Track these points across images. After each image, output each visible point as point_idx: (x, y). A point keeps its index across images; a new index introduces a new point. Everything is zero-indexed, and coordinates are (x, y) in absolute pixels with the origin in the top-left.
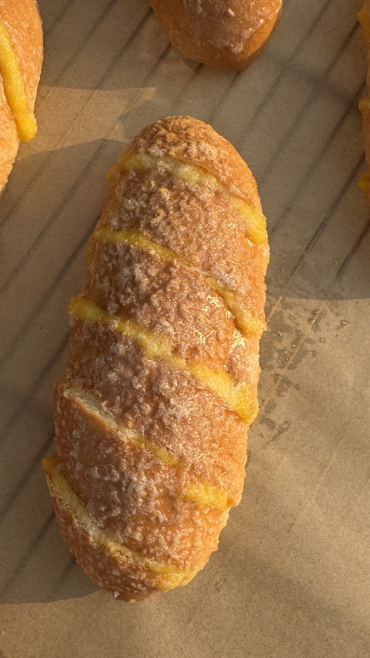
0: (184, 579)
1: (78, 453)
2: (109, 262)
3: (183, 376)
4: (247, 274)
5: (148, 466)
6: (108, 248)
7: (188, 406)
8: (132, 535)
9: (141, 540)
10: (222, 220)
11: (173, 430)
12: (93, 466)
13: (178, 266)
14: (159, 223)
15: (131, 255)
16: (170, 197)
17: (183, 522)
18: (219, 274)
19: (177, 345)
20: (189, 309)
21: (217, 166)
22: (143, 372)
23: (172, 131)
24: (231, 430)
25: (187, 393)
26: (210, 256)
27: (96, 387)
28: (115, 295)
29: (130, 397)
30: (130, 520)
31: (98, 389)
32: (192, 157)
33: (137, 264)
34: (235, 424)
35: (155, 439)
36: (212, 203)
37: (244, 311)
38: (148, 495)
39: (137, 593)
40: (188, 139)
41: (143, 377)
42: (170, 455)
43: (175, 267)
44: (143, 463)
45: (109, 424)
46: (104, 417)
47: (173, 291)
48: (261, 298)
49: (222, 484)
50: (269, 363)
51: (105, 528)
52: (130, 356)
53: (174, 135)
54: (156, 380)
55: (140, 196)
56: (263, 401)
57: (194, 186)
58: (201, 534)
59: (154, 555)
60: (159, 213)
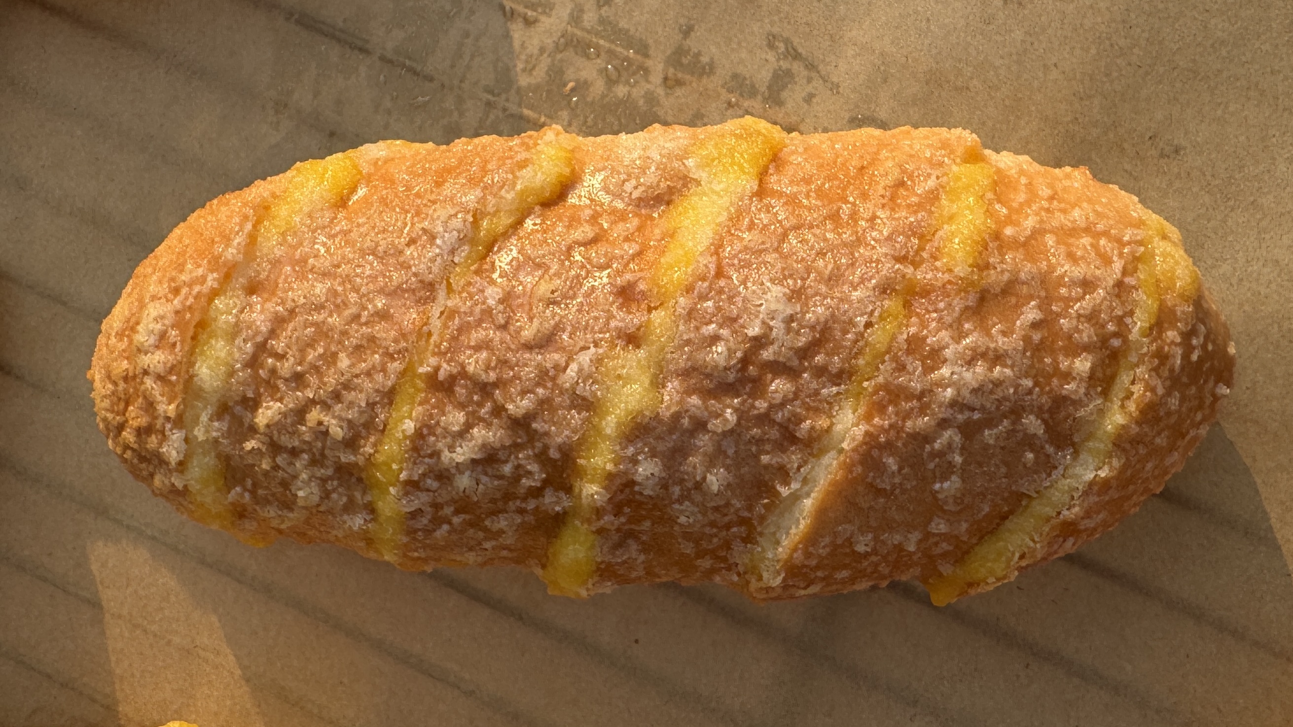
0: (1164, 237)
1: (909, 532)
2: (450, 523)
3: (691, 314)
4: (432, 192)
5: (915, 365)
6: (420, 530)
7: (760, 292)
8: (1081, 380)
9: (1090, 357)
10: (311, 270)
11: (822, 319)
12: (934, 494)
13: (433, 361)
14: (340, 418)
15: (424, 475)
16: (277, 401)
17: (1033, 261)
18: (439, 259)
19: (619, 337)
20: (531, 319)
21: (186, 298)
22: (693, 409)
23: (124, 415)
24: (803, 179)
25: (730, 299)
26: (399, 287)
27: (746, 514)
28: (524, 499)
29: (759, 431)
30: (1047, 388)
31: (750, 508)
32: (175, 362)
33: (443, 458)
34: (789, 170)
35: (848, 360)
36: (276, 299)
37: (518, 187)
38: (984, 355)
39: (1214, 342)
40: (135, 377)
41: (706, 408)
42: (881, 318)
43: (437, 369)
44: (910, 381)
45: (830, 473)
46: (816, 486)
47: (493, 364)
48: (484, 148)
49: (931, 183)
50: (641, 102)
51: (1073, 444)
52: (661, 447)
53: (131, 408)
54: (708, 376)
55: (284, 470)
56: (730, 105)
57: (240, 349)
58: (1057, 214)
59: (1120, 320)
60: (316, 422)
